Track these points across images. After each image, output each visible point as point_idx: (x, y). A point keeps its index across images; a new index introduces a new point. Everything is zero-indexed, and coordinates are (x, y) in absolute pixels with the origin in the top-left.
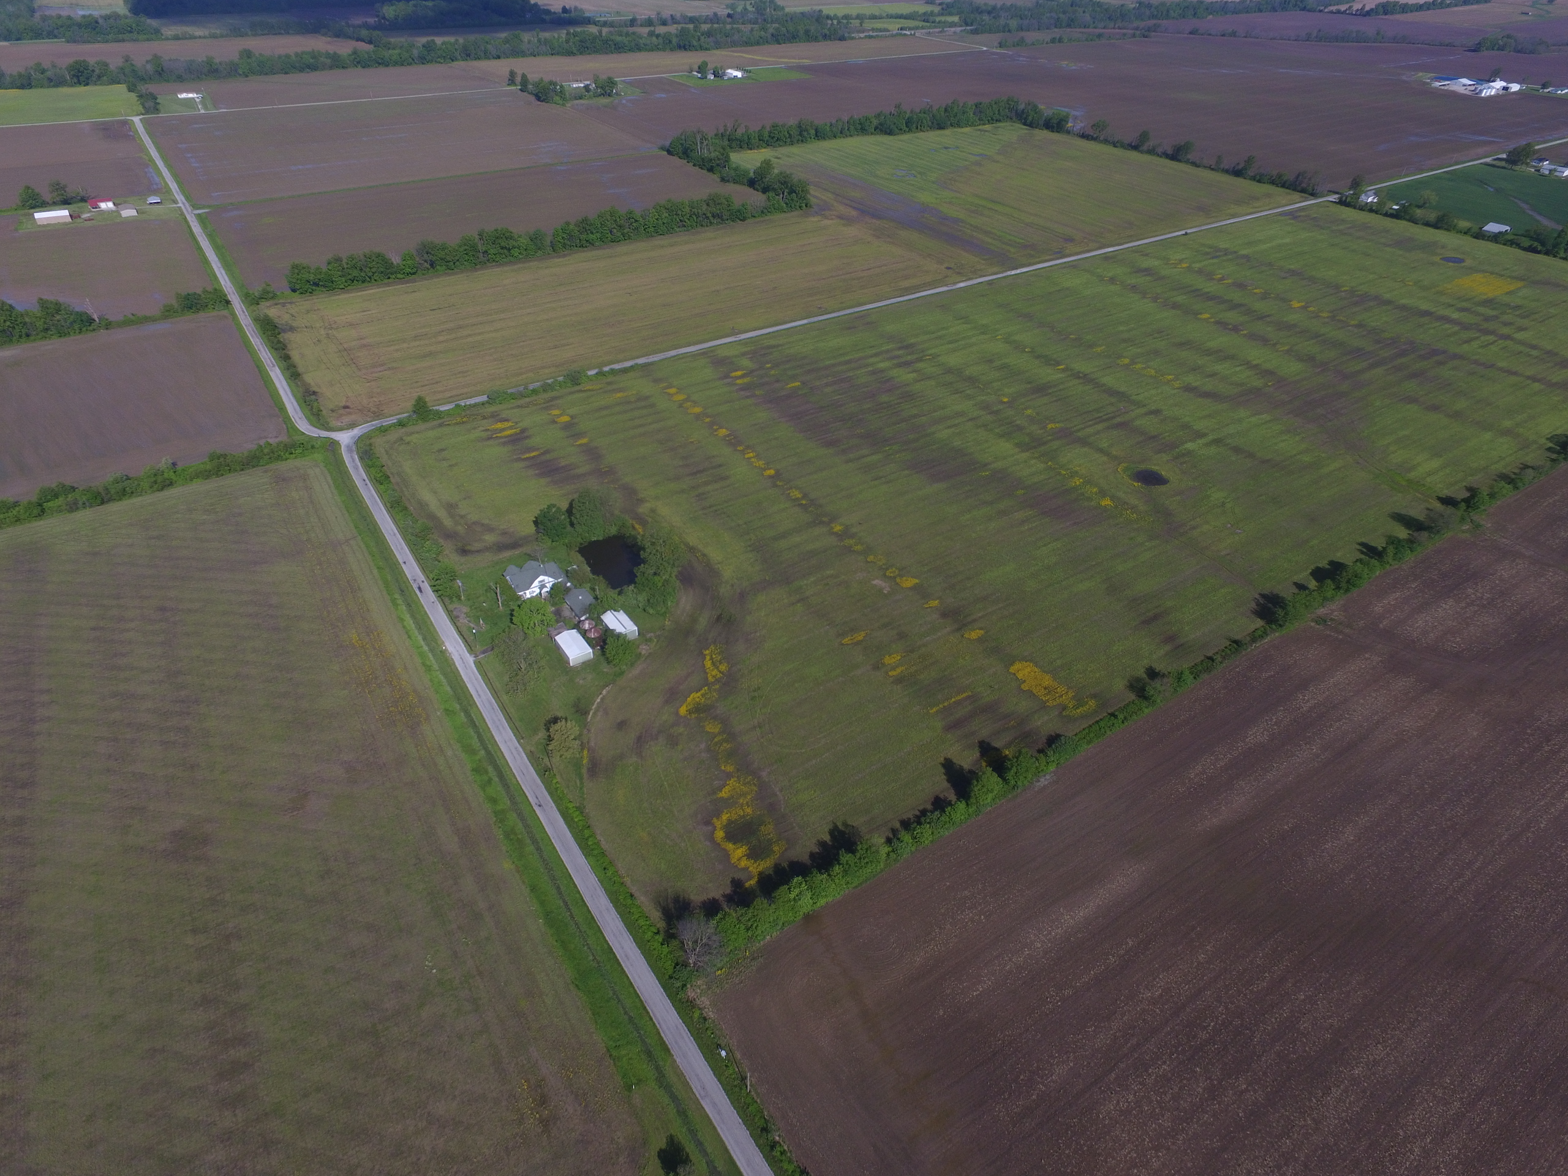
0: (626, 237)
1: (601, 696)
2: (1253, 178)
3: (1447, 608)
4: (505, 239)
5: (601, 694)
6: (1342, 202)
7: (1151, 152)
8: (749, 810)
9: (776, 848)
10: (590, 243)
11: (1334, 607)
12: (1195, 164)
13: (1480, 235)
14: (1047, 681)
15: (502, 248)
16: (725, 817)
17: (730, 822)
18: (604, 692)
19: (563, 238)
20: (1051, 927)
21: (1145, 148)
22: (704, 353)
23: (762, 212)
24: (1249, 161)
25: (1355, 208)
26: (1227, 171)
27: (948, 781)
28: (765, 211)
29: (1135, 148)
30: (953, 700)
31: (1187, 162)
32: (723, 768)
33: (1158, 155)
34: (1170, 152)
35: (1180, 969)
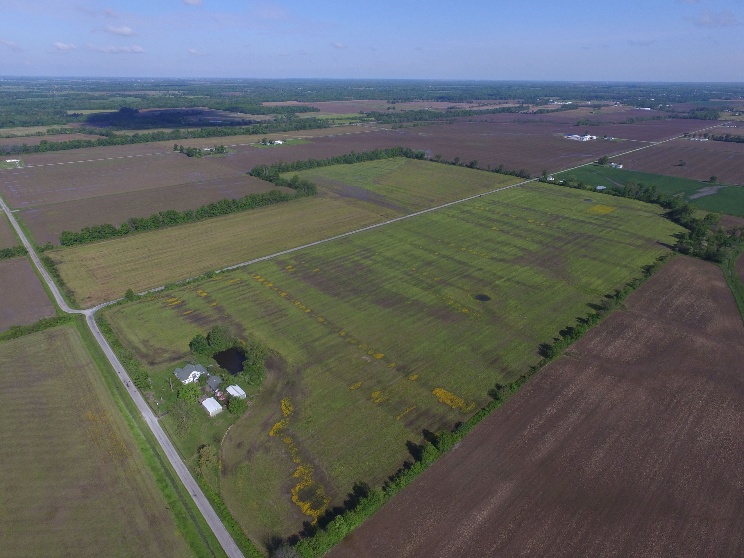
0: (232, 211)
1: (228, 431)
2: (504, 173)
3: (619, 342)
4: (173, 215)
5: (227, 430)
6: (540, 181)
7: (461, 165)
8: (310, 482)
9: (326, 501)
10: (215, 214)
11: (572, 347)
12: (479, 169)
13: (596, 191)
14: (451, 396)
15: (172, 219)
16: (297, 488)
17: (300, 490)
18: (229, 429)
19: (201, 213)
20: (471, 523)
21: (458, 164)
22: (272, 259)
23: (295, 197)
24: (501, 167)
25: (546, 183)
26: (493, 171)
27: (410, 453)
28: (297, 196)
29: (454, 164)
30: (408, 411)
31: (476, 168)
32: (294, 461)
33: (464, 166)
34: (469, 165)
35: (537, 536)
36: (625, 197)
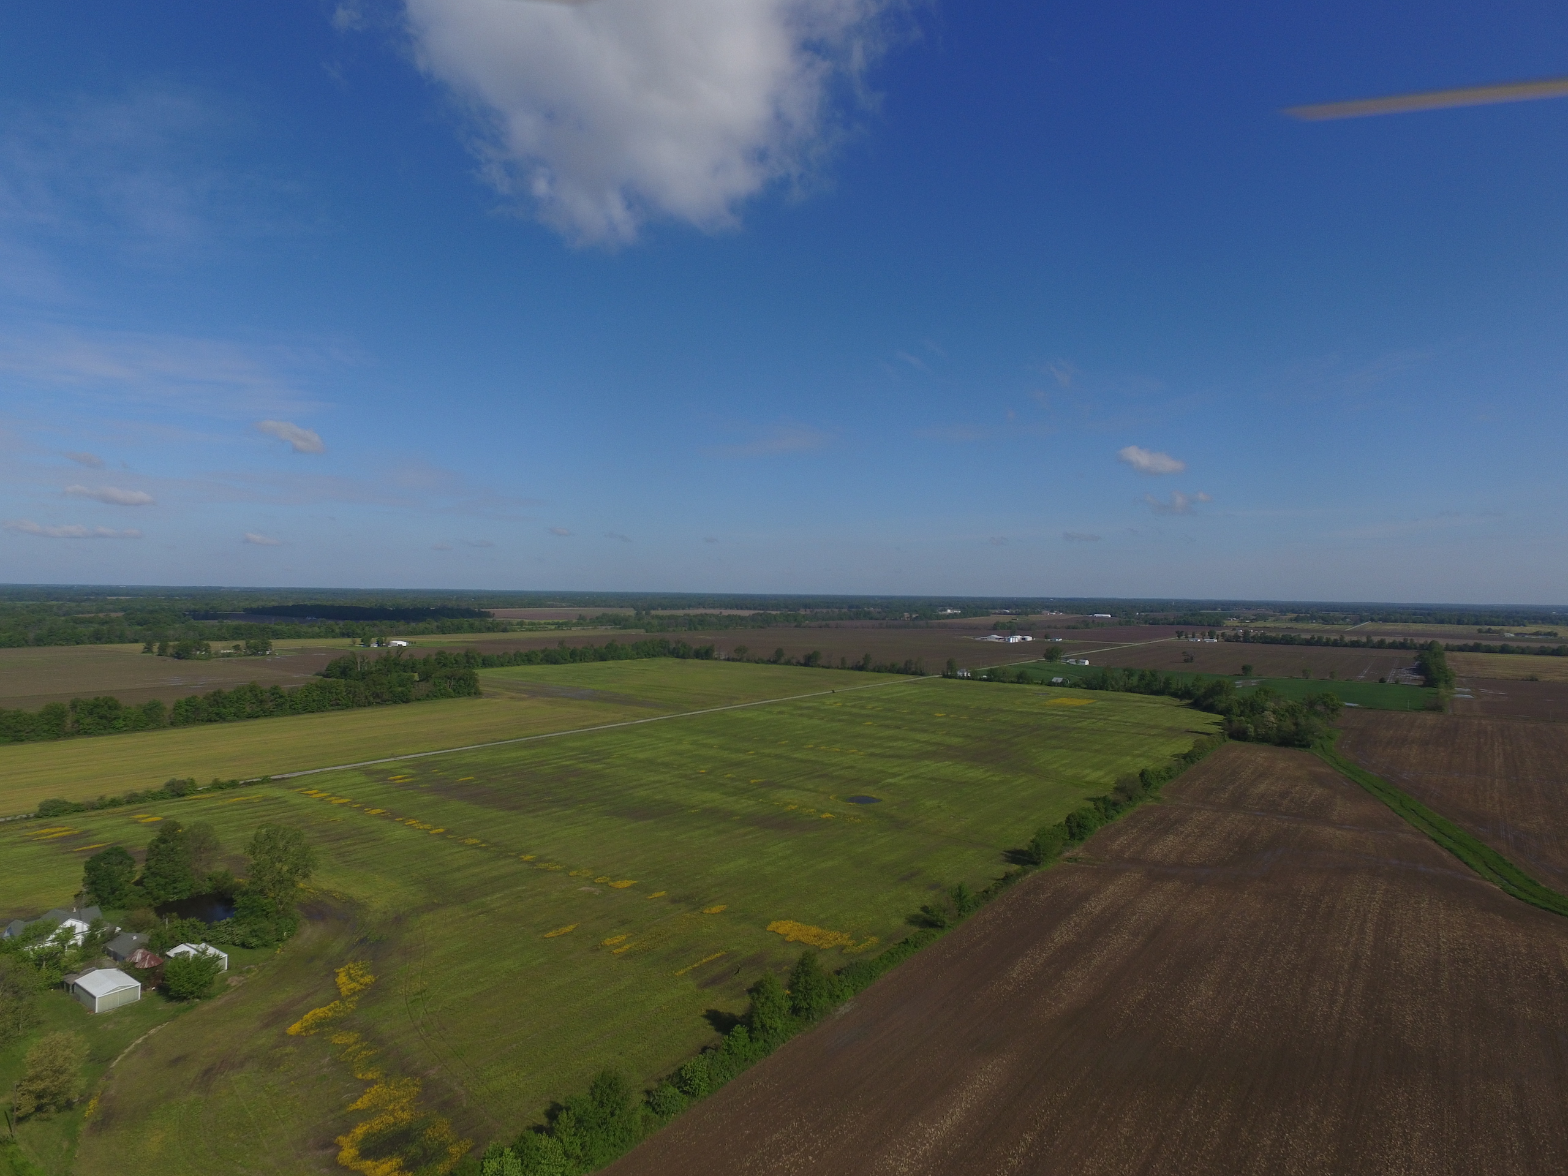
2: (874, 670)
5: (145, 1034)
7: (788, 663)
8: (406, 1115)
9: (454, 1150)
11: (1078, 850)
12: (823, 667)
13: (1051, 684)
14: (814, 930)
15: (101, 718)
16: (360, 1131)
17: (367, 1137)
18: (153, 1031)
19: (187, 710)
20: (914, 1146)
22: (356, 769)
23: (428, 695)
24: (867, 658)
26: (852, 669)
28: (431, 694)
29: (775, 662)
30: (704, 961)
31: (819, 666)
32: (360, 1076)
33: (794, 665)
34: (802, 661)
36: (1107, 690)
